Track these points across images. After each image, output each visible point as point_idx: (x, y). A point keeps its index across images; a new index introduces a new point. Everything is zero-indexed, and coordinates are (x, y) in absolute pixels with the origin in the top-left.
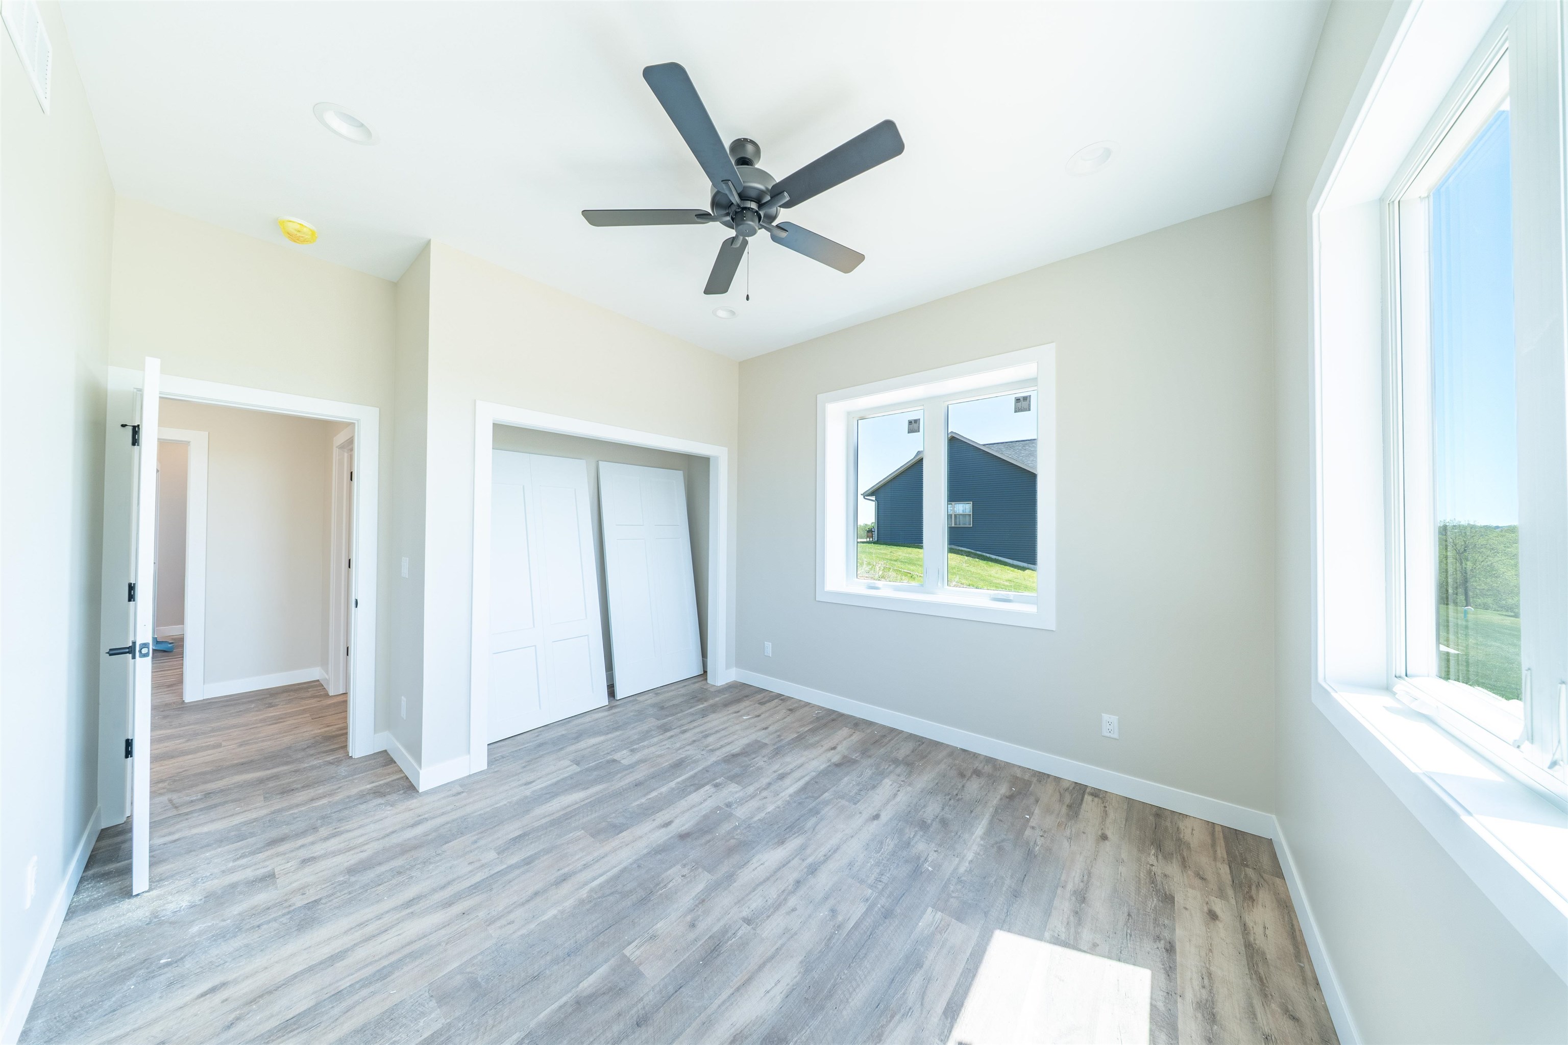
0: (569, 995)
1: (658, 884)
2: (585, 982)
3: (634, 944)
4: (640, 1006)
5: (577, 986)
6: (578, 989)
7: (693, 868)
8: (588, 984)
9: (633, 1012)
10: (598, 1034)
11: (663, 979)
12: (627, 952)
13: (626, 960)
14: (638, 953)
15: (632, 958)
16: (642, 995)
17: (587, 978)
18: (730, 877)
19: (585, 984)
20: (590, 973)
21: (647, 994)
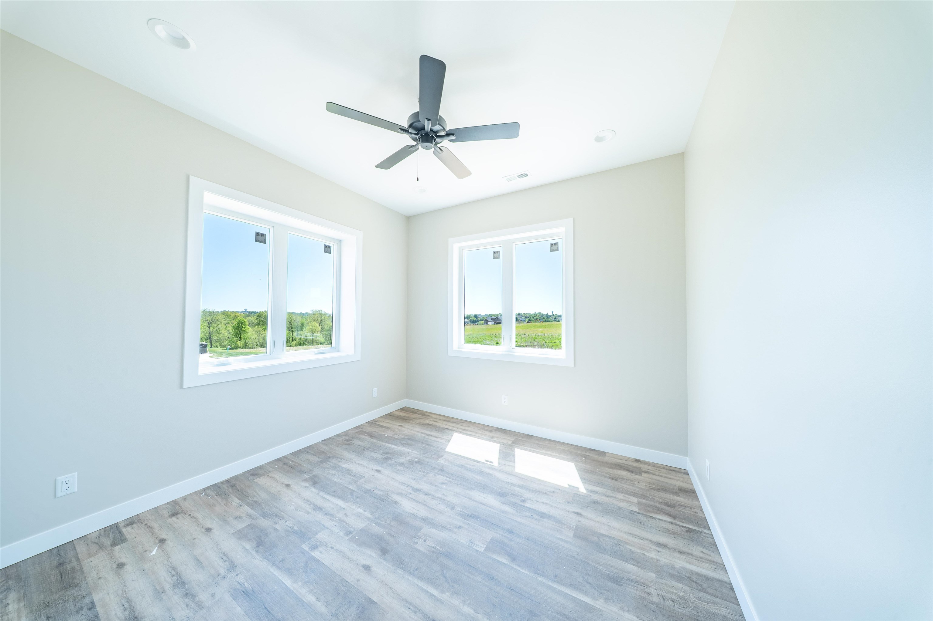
0: (512, 565)
1: (433, 552)
2: (504, 562)
3: (477, 549)
4: (505, 535)
5: (507, 564)
6: (508, 563)
7: (418, 538)
8: (504, 560)
9: (508, 536)
10: (522, 545)
11: (491, 531)
12: (482, 550)
13: (487, 549)
14: (481, 545)
15: (485, 546)
16: (501, 536)
17: (501, 562)
18: (424, 520)
19: (505, 561)
20: (499, 562)
21: (499, 534)
